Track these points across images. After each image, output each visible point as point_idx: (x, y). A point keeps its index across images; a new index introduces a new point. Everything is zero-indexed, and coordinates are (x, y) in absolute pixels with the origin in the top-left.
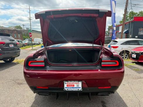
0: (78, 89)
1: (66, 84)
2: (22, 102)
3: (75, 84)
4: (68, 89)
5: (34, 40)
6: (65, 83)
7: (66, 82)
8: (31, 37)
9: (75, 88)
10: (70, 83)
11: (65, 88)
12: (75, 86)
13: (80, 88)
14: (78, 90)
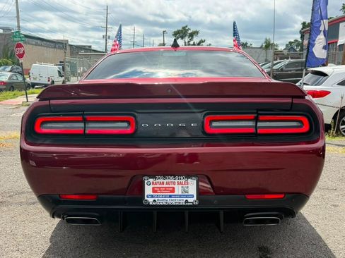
0: (185, 199)
1: (152, 186)
2: (13, 251)
3: (176, 186)
4: (155, 201)
5: (31, 72)
6: (146, 182)
7: (151, 180)
8: (21, 60)
9: (176, 196)
10: (163, 183)
11: (146, 198)
12: (178, 191)
13: (192, 196)
14: (186, 201)
